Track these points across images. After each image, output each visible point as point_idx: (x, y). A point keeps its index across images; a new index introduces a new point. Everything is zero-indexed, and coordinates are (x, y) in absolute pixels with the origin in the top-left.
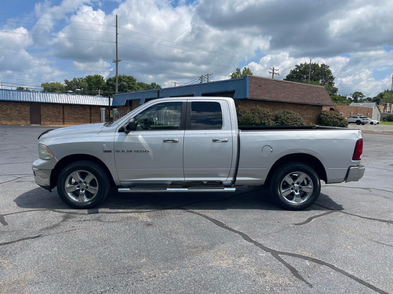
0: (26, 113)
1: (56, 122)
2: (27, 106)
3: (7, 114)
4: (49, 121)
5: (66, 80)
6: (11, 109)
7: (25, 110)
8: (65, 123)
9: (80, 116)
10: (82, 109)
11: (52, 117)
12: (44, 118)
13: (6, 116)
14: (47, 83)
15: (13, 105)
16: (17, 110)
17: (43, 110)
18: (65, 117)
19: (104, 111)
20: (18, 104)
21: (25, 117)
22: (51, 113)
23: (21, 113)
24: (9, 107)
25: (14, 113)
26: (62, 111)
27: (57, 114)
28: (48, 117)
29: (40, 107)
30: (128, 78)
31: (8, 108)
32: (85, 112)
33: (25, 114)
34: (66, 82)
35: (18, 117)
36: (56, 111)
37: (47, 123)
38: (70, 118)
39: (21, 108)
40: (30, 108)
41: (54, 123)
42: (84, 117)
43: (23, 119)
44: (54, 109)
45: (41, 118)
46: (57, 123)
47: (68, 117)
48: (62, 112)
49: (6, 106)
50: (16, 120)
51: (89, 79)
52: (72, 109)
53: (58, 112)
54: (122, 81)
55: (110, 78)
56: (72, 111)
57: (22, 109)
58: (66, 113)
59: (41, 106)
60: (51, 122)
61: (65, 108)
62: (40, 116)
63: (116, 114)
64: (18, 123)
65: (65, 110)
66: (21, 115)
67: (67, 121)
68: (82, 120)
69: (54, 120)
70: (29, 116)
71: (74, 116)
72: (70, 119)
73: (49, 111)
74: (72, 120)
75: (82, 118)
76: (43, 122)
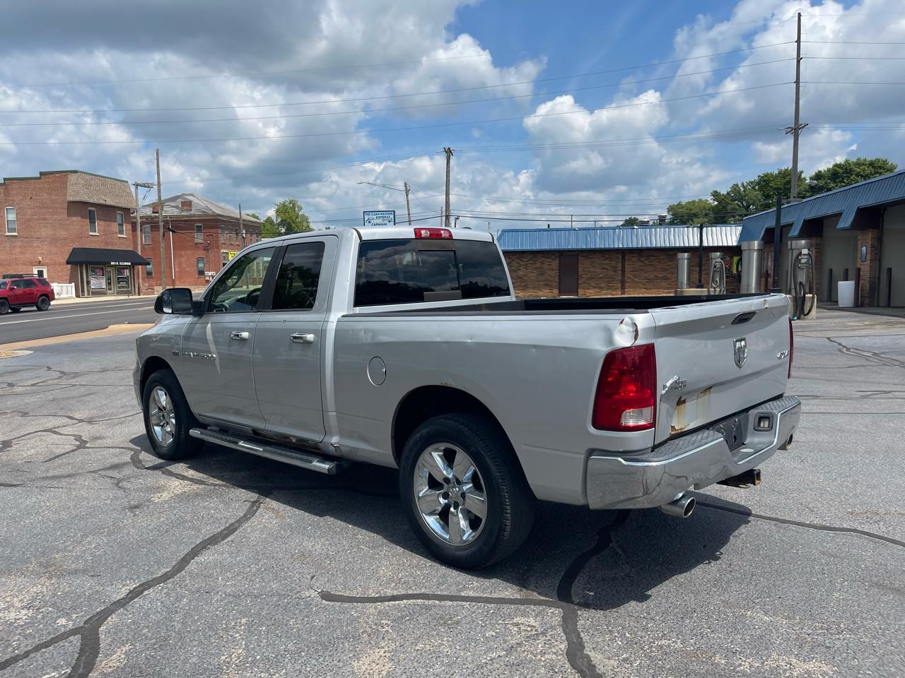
0: (552, 273)
1: (608, 289)
2: (553, 259)
3: (519, 277)
4: (594, 287)
5: (716, 192)
6: (526, 267)
7: (550, 267)
8: (626, 290)
9: (659, 275)
10: (664, 259)
11: (601, 278)
12: (584, 282)
13: (518, 280)
14: (679, 204)
15: (529, 260)
16: (535, 269)
17: (584, 266)
18: (626, 278)
19: (686, 261)
20: (539, 256)
21: (551, 281)
22: (598, 271)
23: (542, 274)
24: (522, 263)
25: (530, 274)
26: (620, 265)
27: (610, 273)
28: (590, 278)
29: (578, 259)
30: (872, 164)
31: (521, 266)
32: (670, 263)
33: (550, 276)
34: (716, 195)
35: (538, 281)
36: (607, 267)
37: (591, 291)
38: (636, 280)
39: (542, 263)
40: (558, 262)
41: (604, 292)
42: (668, 275)
43: (547, 285)
44: (604, 262)
45: (579, 282)
46: (609, 291)
47: (632, 277)
48: (620, 268)
49: (518, 261)
50: (535, 288)
51: (765, 181)
52: (643, 259)
53: (612, 267)
54: (852, 174)
55: (820, 172)
56: (642, 264)
57: (545, 266)
58: (628, 268)
59: (580, 258)
60: (597, 290)
61: (626, 257)
62: (578, 279)
63: (715, 266)
64: (537, 294)
65: (626, 263)
66: (542, 278)
67: (630, 287)
68: (663, 284)
69: (603, 285)
70: (557, 280)
71: (646, 275)
72: (637, 282)
73: (593, 266)
74: (641, 282)
75: (665, 278)
76: (583, 291)
